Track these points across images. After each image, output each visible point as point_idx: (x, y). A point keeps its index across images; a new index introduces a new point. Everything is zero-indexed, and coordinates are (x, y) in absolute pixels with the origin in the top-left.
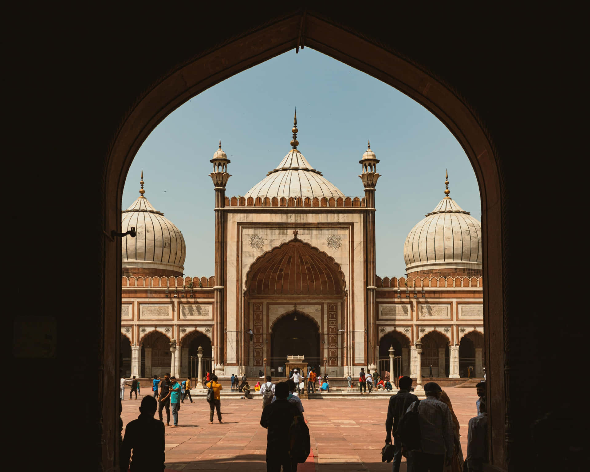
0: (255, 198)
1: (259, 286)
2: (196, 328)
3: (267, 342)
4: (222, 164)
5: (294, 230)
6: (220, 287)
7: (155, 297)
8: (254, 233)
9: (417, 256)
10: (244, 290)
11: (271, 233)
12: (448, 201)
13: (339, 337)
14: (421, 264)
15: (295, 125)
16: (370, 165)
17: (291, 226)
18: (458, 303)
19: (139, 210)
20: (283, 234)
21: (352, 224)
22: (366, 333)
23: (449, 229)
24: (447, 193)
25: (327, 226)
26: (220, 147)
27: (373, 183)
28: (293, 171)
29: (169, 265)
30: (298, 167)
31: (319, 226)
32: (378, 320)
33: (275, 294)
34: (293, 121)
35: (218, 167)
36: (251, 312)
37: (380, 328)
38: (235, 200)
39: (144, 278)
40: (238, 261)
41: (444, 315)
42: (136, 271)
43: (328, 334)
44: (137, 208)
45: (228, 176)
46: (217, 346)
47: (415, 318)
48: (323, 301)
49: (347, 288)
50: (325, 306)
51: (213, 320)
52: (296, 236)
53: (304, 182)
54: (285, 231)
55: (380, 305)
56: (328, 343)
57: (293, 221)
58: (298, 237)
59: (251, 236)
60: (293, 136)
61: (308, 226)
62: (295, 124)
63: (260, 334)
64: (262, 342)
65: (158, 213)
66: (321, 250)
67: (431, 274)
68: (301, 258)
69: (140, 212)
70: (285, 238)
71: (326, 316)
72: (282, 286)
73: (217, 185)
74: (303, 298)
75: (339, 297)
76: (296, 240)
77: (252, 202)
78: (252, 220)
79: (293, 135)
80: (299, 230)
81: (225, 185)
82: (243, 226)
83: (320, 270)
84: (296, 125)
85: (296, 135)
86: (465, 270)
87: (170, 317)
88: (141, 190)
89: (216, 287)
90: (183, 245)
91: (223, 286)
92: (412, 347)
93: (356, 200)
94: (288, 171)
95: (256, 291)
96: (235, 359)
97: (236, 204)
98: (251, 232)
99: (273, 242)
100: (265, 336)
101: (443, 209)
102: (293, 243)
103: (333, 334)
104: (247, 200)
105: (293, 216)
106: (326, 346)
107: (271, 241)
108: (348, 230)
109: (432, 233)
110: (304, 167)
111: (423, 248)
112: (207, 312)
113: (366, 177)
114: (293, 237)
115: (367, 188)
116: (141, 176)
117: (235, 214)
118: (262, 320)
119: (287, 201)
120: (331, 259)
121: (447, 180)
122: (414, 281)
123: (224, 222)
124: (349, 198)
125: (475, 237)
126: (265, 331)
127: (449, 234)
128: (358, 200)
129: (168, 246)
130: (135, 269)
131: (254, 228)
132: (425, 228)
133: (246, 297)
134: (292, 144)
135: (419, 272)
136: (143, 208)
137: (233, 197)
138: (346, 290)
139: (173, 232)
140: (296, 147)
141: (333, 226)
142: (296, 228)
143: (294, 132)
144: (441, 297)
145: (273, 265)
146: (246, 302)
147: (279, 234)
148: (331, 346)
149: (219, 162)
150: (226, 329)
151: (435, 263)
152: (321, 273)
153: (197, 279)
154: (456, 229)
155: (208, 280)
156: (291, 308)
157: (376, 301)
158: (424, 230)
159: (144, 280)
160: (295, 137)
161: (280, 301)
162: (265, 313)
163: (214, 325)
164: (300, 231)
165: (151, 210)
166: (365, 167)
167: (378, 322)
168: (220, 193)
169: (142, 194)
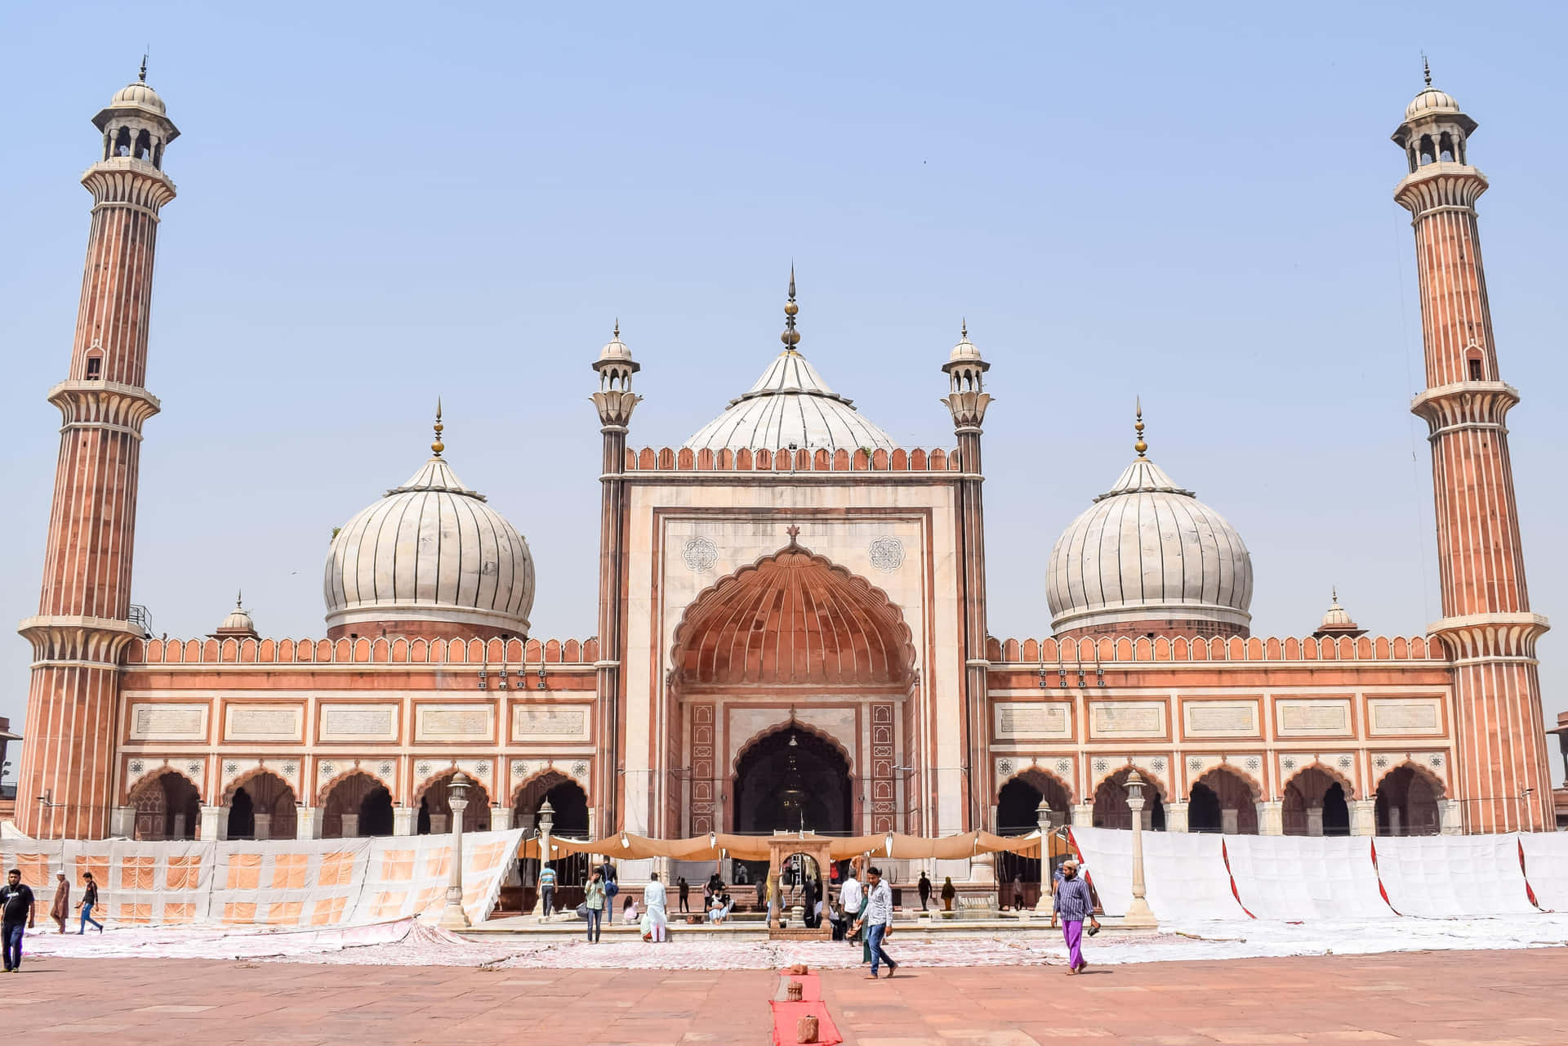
0: (696, 451)
1: (707, 661)
2: (551, 762)
3: (724, 797)
4: (621, 374)
5: (790, 526)
6: (611, 663)
7: (455, 688)
8: (694, 533)
9: (1078, 592)
10: (668, 670)
11: (736, 533)
12: (1144, 468)
13: (900, 784)
14: (1089, 611)
15: (792, 297)
16: (968, 375)
17: (784, 516)
18: (1183, 700)
19: (428, 488)
20: (764, 534)
21: (928, 511)
22: (965, 773)
23: (1152, 528)
24: (1141, 451)
25: (869, 516)
26: (617, 334)
27: (975, 415)
28: (788, 396)
29: (492, 615)
30: (799, 387)
31: (850, 516)
32: (993, 741)
33: (744, 682)
34: (787, 289)
35: (612, 381)
36: (687, 726)
37: (999, 761)
38: (649, 455)
39: (429, 643)
40: (654, 599)
41: (1151, 728)
42: (414, 628)
43: (873, 779)
44: (424, 483)
45: (634, 400)
46: (601, 808)
47: (1081, 737)
48: (861, 700)
49: (918, 665)
50: (866, 712)
51: (592, 743)
52: (794, 539)
53: (813, 418)
54: (769, 527)
55: (997, 706)
56: (873, 800)
57: (788, 504)
58: (799, 540)
59: (686, 539)
60: (787, 321)
61: (824, 516)
62: (792, 295)
63: (708, 780)
64: (713, 800)
65: (471, 495)
66: (855, 572)
67: (1114, 634)
68: (806, 593)
69: (430, 493)
70: (767, 544)
71: (866, 736)
72: (761, 662)
73: (607, 420)
74: (812, 691)
75: (897, 688)
76: (794, 549)
77: (690, 460)
78: (691, 502)
79: (788, 318)
80: (800, 525)
81: (626, 422)
82: (667, 516)
83: (852, 623)
84: (794, 298)
85: (794, 318)
86: (1192, 623)
87: (490, 737)
88: (436, 444)
89: (601, 663)
90: (528, 569)
91: (618, 660)
92: (1076, 806)
93: (938, 454)
94: (776, 396)
95: (698, 676)
97: (650, 465)
98: (685, 529)
99: (739, 555)
100: (719, 784)
101: (1134, 484)
102: (786, 557)
103: (883, 779)
104: (677, 455)
105: (787, 491)
106: (867, 808)
107: (736, 551)
108: (919, 524)
109: (1111, 538)
110: (812, 388)
111: (1091, 572)
112: (577, 725)
113: (958, 401)
114: (787, 542)
115: (962, 428)
116: (435, 413)
117: (651, 489)
118: (713, 745)
119: (774, 457)
120: (879, 594)
121: (1139, 421)
122: (1078, 646)
123: (622, 506)
124: (920, 450)
125: (1212, 548)
126: (719, 774)
127: (1150, 539)
128: (942, 454)
129: (493, 571)
130: (413, 625)
131: (693, 521)
132: (1096, 528)
133: (673, 688)
134: (785, 340)
135: (1084, 629)
136: (437, 482)
137: (645, 450)
138: (915, 668)
139: (505, 537)
140: (794, 345)
141: (883, 516)
142: (794, 521)
143: (789, 311)
144: (1141, 685)
145: (741, 612)
146: (673, 699)
147: (754, 534)
148: (881, 807)
149: (613, 368)
150: (624, 765)
151: (1121, 607)
152: (855, 631)
153: (555, 644)
154: (1168, 527)
155: (581, 647)
156: (782, 717)
157: (990, 695)
158: (1092, 532)
159: (429, 647)
160: (791, 323)
161: (754, 699)
162: (719, 727)
163: (594, 756)
164: (805, 528)
165: (456, 487)
166: (956, 380)
167: (994, 748)
168: (615, 439)
169: (437, 451)
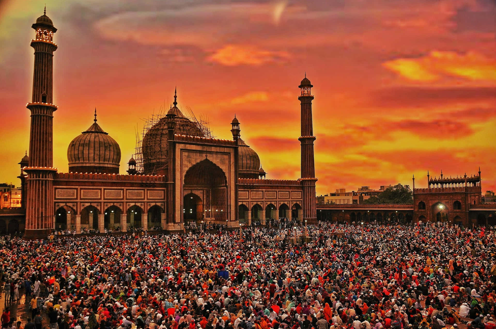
2: (156, 203)
5: (206, 154)
6: (172, 182)
7: (135, 186)
8: (188, 155)
10: (183, 184)
11: (196, 155)
12: (241, 140)
16: (237, 125)
20: (201, 156)
21: (230, 153)
25: (220, 153)
31: (217, 153)
40: (181, 169)
41: (260, 196)
46: (171, 214)
47: (250, 198)
48: (204, 189)
50: (205, 191)
52: (206, 157)
54: (202, 154)
57: (205, 150)
61: (212, 153)
66: (217, 165)
70: (202, 158)
71: (205, 196)
74: (195, 187)
76: (207, 160)
77: (187, 139)
78: (188, 148)
82: (183, 151)
87: (143, 198)
89: (170, 182)
91: (174, 182)
93: (230, 142)
94: (178, 119)
96: (180, 220)
97: (180, 139)
98: (186, 154)
102: (205, 161)
105: (205, 147)
107: (196, 159)
108: (228, 156)
112: (161, 195)
113: (236, 131)
115: (235, 137)
117: (180, 144)
119: (203, 139)
120: (221, 170)
122: (250, 181)
123: (174, 148)
127: (248, 157)
131: (188, 152)
136: (100, 130)
141: (222, 154)
147: (199, 156)
150: (175, 205)
154: (251, 155)
164: (208, 155)
168: (172, 132)
